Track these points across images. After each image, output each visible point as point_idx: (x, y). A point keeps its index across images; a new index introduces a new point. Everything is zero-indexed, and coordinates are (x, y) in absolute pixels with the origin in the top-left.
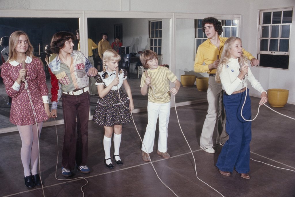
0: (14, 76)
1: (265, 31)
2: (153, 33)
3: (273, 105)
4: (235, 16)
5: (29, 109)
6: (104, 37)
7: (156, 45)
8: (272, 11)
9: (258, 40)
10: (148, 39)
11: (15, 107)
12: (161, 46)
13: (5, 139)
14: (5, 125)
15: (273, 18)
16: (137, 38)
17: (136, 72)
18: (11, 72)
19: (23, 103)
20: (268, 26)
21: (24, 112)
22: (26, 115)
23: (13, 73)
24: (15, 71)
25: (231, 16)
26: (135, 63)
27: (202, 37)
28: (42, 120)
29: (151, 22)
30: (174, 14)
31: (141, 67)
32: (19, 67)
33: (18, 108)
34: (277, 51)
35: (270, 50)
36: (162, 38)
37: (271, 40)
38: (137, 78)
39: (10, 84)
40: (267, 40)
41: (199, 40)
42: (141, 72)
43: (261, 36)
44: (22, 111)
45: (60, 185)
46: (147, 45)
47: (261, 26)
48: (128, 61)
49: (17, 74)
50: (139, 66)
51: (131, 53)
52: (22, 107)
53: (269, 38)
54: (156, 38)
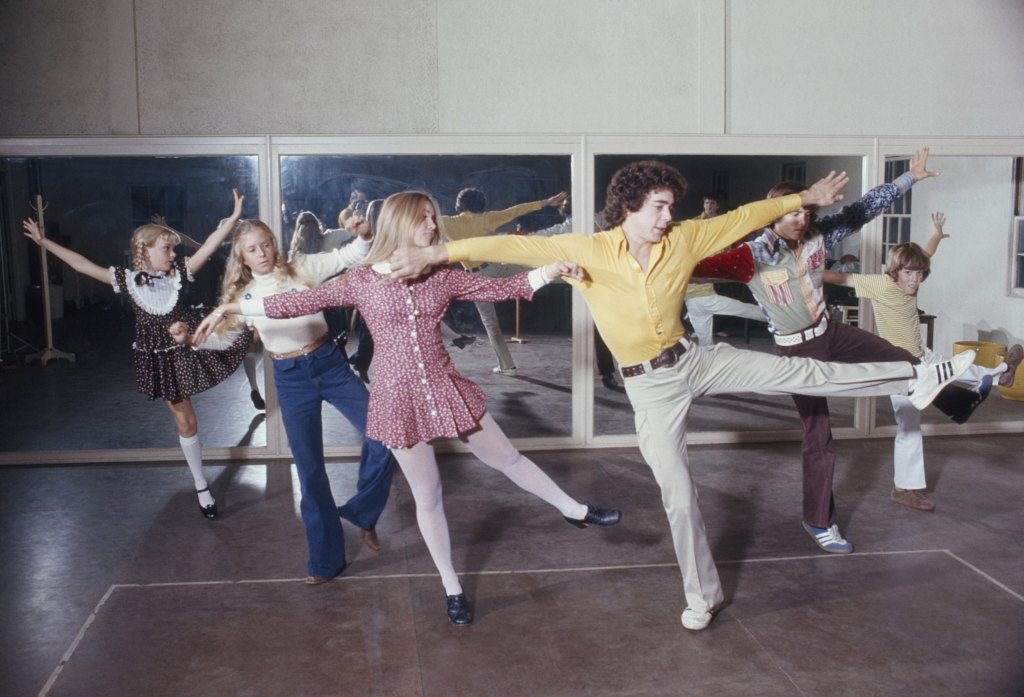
5: (416, 398)
7: (893, 238)
30: (876, 140)
31: (838, 307)
36: (912, 216)
54: (896, 216)
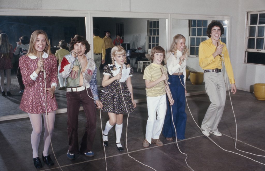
0: (31, 68)
1: (252, 31)
2: (151, 31)
3: (259, 98)
4: (225, 17)
5: (39, 99)
6: (107, 34)
7: (153, 42)
8: (259, 13)
9: (245, 39)
10: (146, 36)
11: (27, 96)
12: (158, 43)
13: (18, 125)
14: (18, 112)
15: (259, 19)
16: (137, 36)
17: (135, 66)
18: (29, 64)
19: (34, 93)
20: (255, 27)
21: (34, 102)
22: (36, 104)
23: (30, 65)
24: (33, 63)
25: (222, 17)
26: (135, 58)
27: (195, 36)
28: (50, 110)
29: (149, 21)
30: (170, 14)
31: (140, 61)
32: (36, 60)
33: (30, 98)
34: (263, 49)
35: (257, 48)
36: (159, 36)
37: (257, 39)
38: (137, 71)
39: (27, 74)
40: (254, 39)
41: (192, 38)
42: (140, 66)
43: (249, 36)
44: (33, 100)
45: (67, 166)
46: (146, 42)
47: (249, 26)
48: (128, 56)
49: (34, 67)
50: (139, 61)
51: (131, 49)
52: (33, 97)
53: (256, 37)
54: (154, 36)
